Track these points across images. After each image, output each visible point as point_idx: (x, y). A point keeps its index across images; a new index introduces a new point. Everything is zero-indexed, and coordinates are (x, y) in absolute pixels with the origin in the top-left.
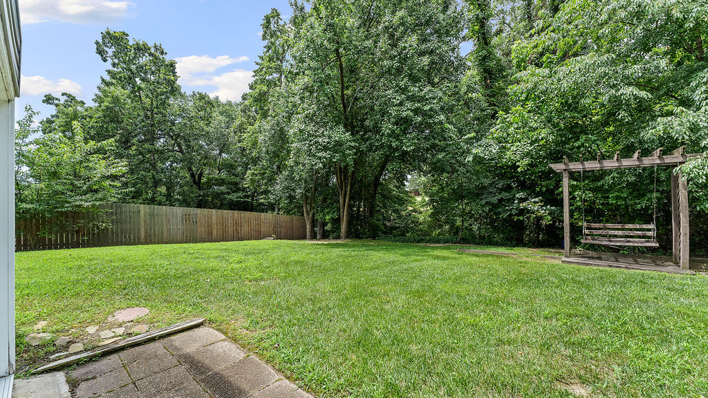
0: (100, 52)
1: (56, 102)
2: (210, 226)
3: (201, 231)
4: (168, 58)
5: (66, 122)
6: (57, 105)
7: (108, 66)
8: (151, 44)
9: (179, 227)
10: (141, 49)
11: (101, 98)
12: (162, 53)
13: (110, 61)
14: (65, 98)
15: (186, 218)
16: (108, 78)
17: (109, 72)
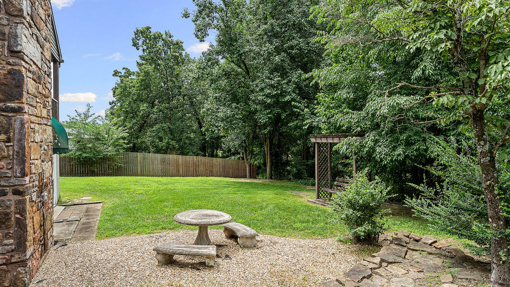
0: (135, 45)
1: (120, 74)
2: (178, 165)
3: (172, 169)
4: (175, 39)
5: (121, 92)
6: (120, 77)
7: (140, 52)
8: (163, 33)
9: (159, 166)
10: (157, 37)
11: (139, 73)
12: (170, 37)
13: (141, 48)
14: (124, 71)
15: (163, 161)
16: (140, 61)
17: (141, 57)
